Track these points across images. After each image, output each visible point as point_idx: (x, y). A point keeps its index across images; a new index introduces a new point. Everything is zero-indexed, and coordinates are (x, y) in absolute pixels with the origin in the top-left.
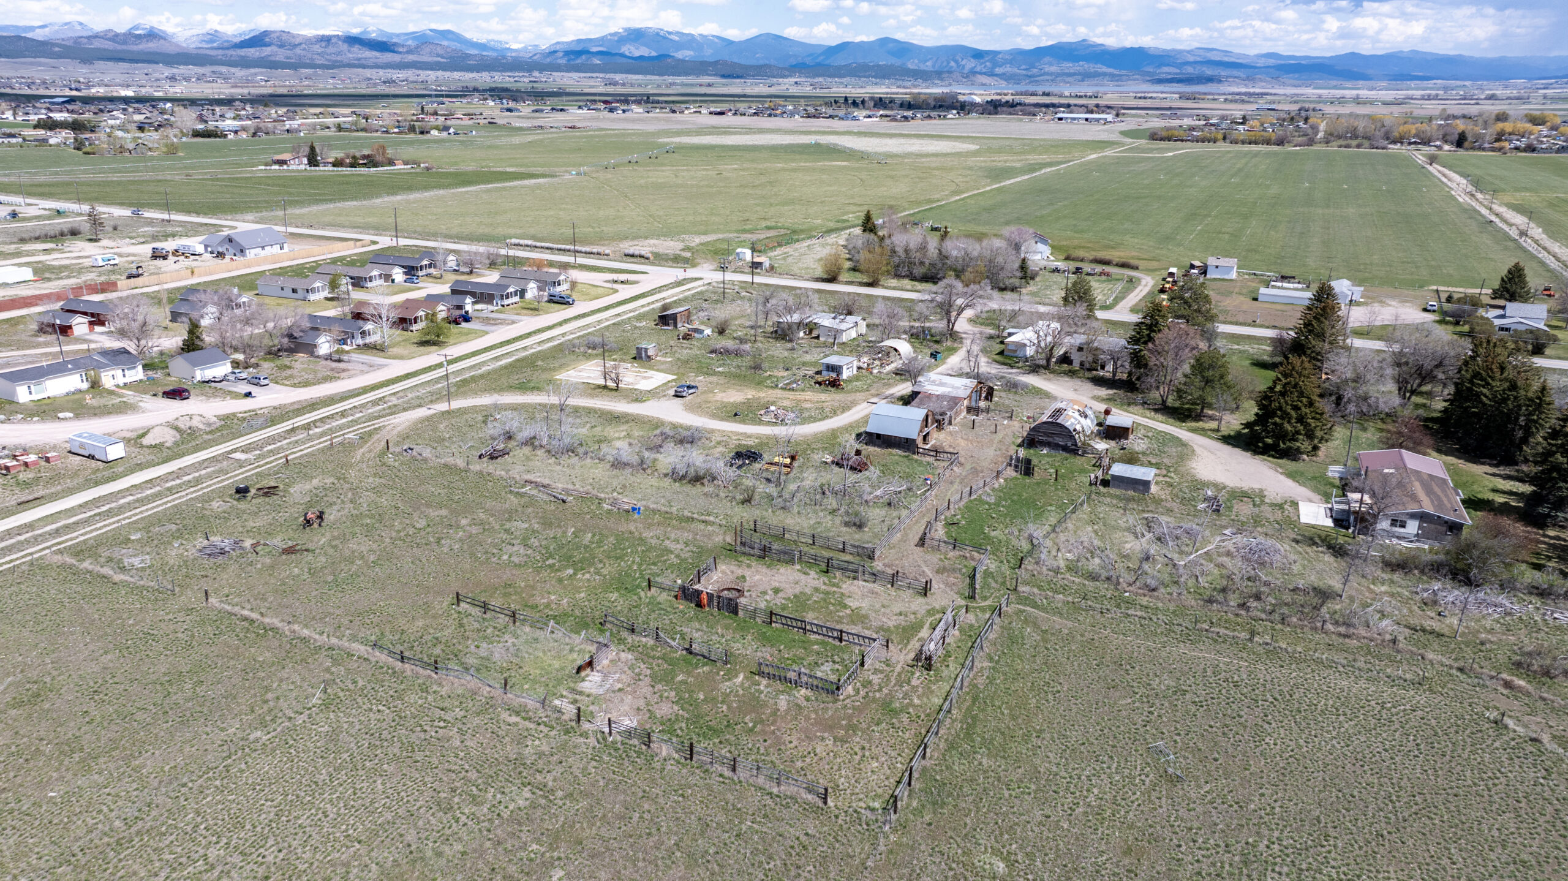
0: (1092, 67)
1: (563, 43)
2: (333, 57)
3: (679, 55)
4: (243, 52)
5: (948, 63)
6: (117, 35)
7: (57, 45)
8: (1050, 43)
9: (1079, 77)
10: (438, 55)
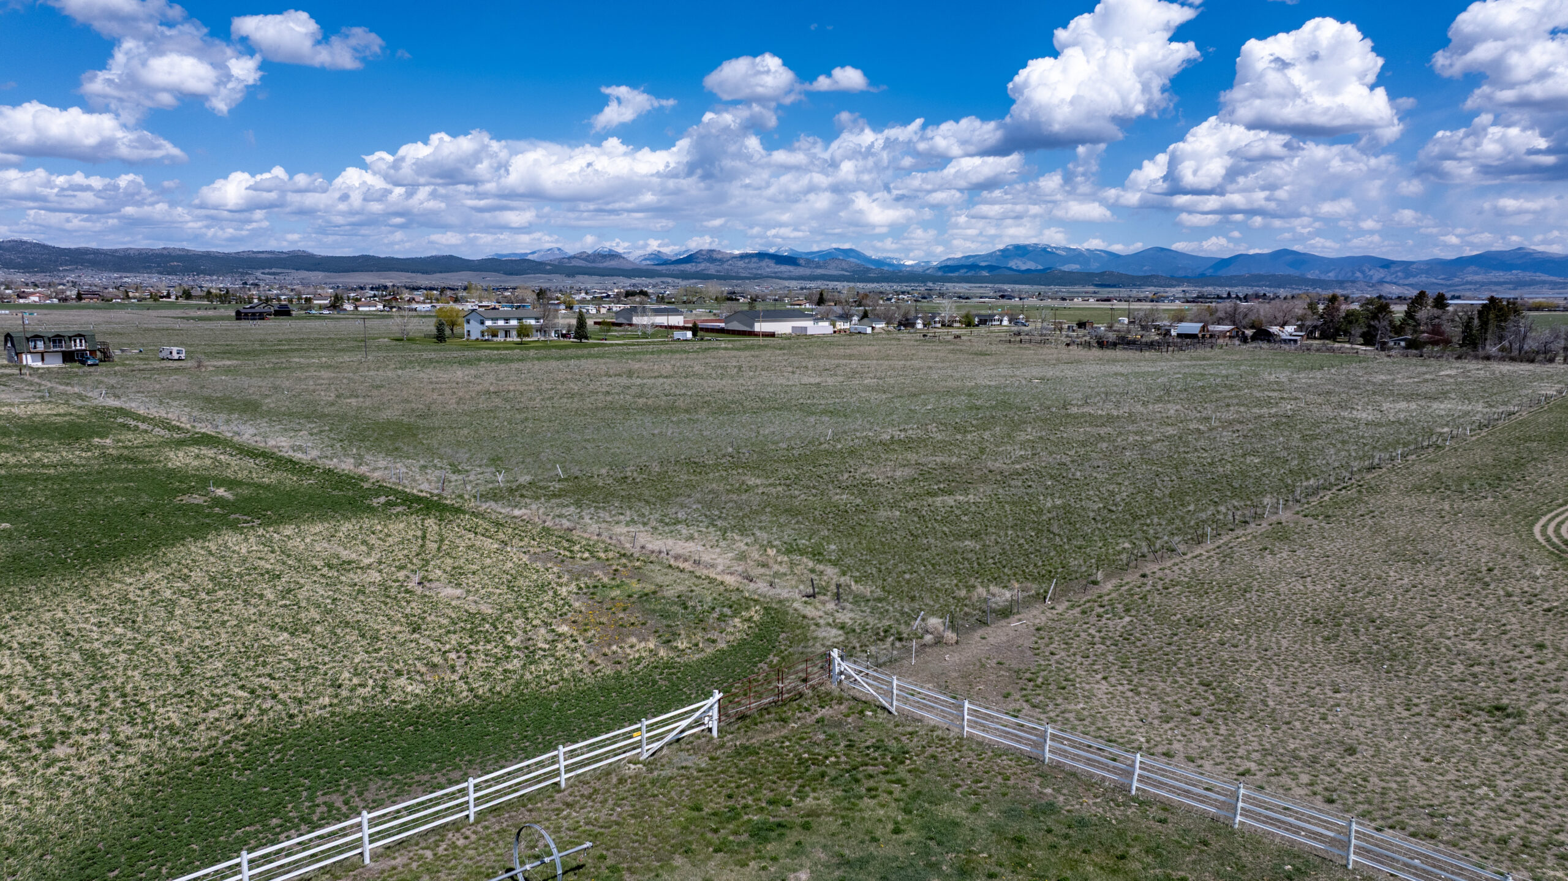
0: (1527, 276)
1: (953, 259)
2: (754, 271)
3: (1066, 268)
4: (682, 267)
5: (1353, 273)
6: (589, 256)
7: (549, 264)
8: (1475, 253)
9: (1511, 286)
10: (843, 270)
